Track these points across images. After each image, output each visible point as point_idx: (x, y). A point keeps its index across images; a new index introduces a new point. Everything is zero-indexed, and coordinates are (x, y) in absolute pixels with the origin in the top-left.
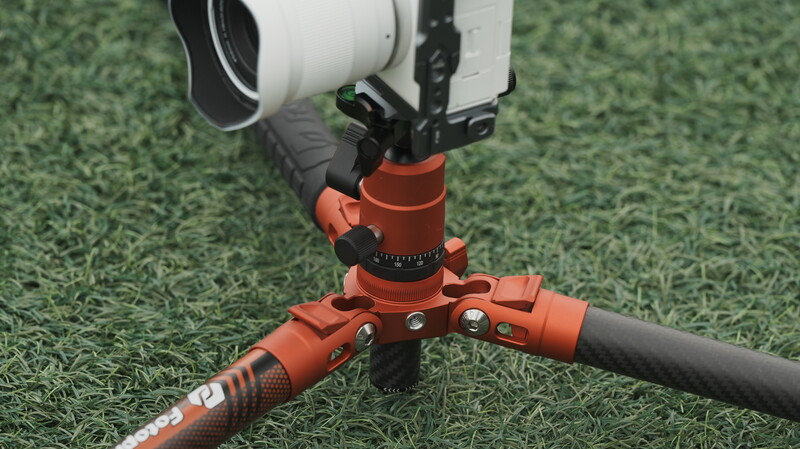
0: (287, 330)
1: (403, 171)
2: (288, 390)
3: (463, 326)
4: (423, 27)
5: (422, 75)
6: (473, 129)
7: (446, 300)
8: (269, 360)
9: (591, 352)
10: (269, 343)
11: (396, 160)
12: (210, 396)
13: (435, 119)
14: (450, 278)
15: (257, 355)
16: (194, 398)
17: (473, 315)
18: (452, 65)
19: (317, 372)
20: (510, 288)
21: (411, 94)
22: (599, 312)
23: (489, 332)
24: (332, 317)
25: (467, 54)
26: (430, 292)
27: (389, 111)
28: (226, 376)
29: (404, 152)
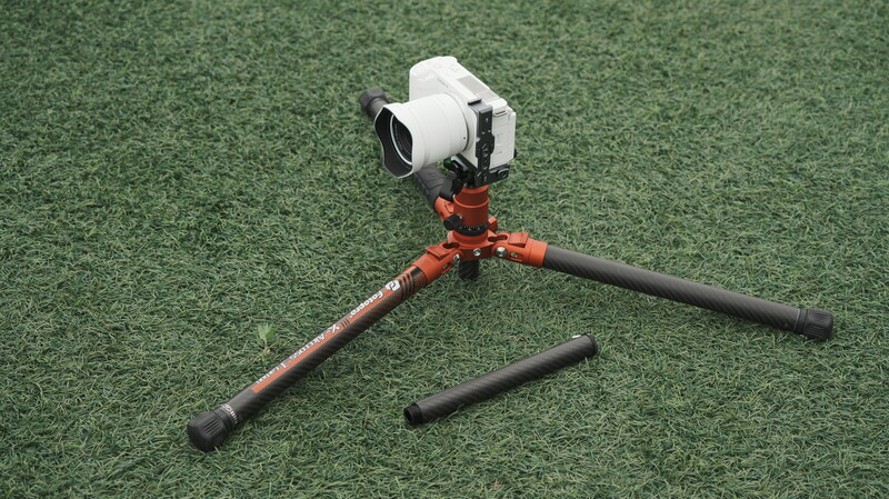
0: (425, 257)
1: (471, 192)
2: (425, 282)
3: (496, 254)
4: (479, 135)
5: (479, 154)
6: (501, 175)
7: (489, 243)
8: (418, 270)
9: (549, 264)
10: (418, 263)
11: (468, 187)
12: (394, 286)
13: (484, 172)
14: (491, 234)
15: (412, 268)
16: (387, 287)
17: (501, 249)
18: (491, 150)
19: (437, 275)
20: (515, 238)
21: (475, 161)
22: (551, 247)
23: (507, 256)
24: (443, 252)
25: (496, 145)
26: (483, 240)
27: (465, 168)
28: (400, 277)
29: (472, 184)
